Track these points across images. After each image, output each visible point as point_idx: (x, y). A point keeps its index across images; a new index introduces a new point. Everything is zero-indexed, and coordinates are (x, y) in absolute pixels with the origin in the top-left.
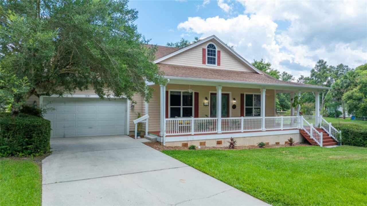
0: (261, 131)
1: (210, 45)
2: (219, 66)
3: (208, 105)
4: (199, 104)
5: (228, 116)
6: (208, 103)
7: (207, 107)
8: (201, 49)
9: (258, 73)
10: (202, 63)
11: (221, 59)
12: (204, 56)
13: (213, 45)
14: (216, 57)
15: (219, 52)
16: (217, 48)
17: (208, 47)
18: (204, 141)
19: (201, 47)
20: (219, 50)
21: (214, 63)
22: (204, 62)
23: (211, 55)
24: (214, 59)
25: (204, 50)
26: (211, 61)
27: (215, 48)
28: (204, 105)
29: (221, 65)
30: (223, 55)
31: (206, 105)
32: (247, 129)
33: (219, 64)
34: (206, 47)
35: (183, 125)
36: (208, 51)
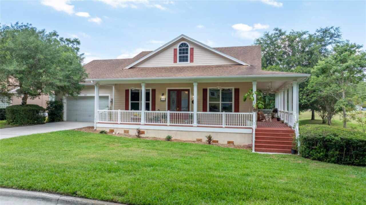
0: (192, 126)
1: (182, 44)
2: (191, 63)
3: (165, 101)
4: (156, 100)
5: (189, 111)
6: (165, 99)
7: (165, 102)
8: (173, 49)
9: (242, 65)
10: (173, 62)
11: (194, 55)
12: (175, 55)
13: (185, 44)
14: (189, 55)
15: (192, 49)
16: (190, 46)
17: (180, 47)
18: (128, 130)
19: (172, 47)
20: (192, 47)
21: (187, 61)
22: (175, 61)
23: (184, 53)
24: (187, 57)
25: (175, 50)
26: (183, 59)
27: (187, 46)
28: (161, 101)
29: (194, 61)
30: (196, 51)
31: (163, 101)
32: (176, 123)
33: (192, 61)
34: (177, 47)
35: (137, 117)
36: (180, 50)
